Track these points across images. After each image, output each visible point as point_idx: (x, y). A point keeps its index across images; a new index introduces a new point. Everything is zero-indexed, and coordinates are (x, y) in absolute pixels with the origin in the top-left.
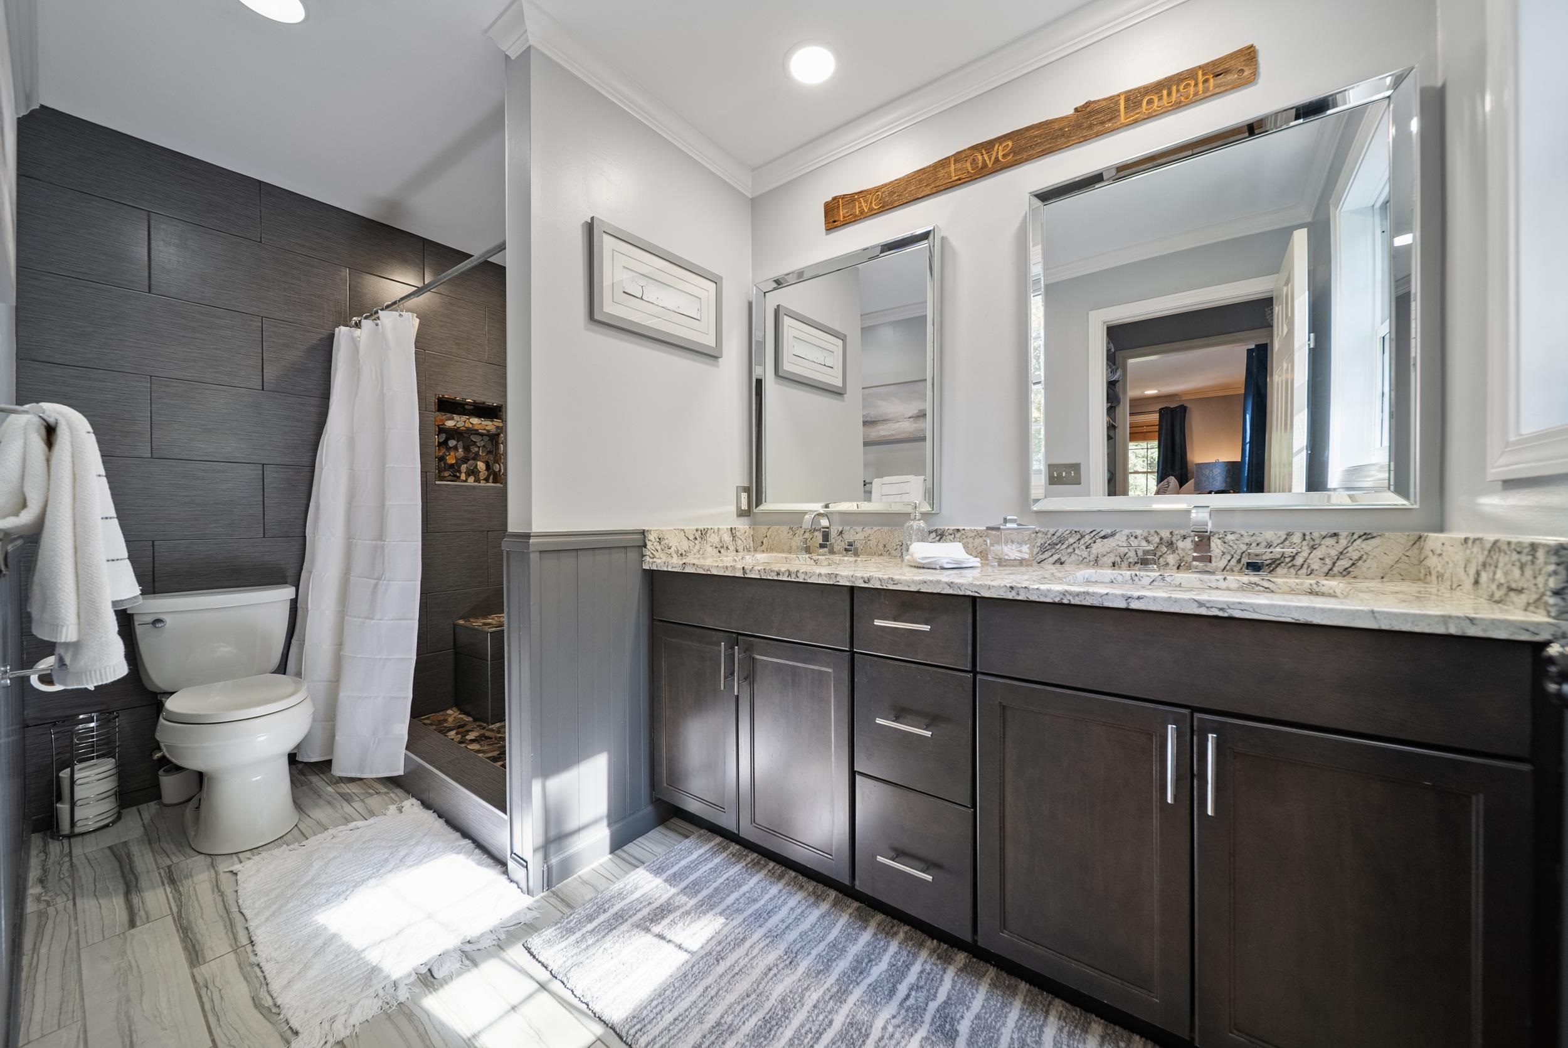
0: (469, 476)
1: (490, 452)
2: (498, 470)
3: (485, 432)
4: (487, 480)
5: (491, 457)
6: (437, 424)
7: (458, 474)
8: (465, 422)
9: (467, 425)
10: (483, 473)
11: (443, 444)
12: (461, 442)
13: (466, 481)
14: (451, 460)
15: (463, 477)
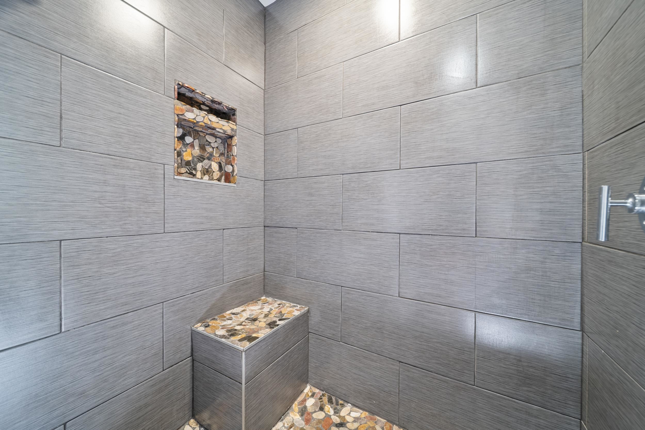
0: (205, 175)
1: (222, 154)
2: (231, 171)
3: (222, 131)
4: (219, 180)
5: (223, 159)
6: (177, 112)
7: (194, 172)
8: (204, 117)
9: (206, 121)
10: (217, 174)
11: (181, 138)
12: (197, 141)
13: (202, 178)
14: (187, 157)
15: (199, 175)
